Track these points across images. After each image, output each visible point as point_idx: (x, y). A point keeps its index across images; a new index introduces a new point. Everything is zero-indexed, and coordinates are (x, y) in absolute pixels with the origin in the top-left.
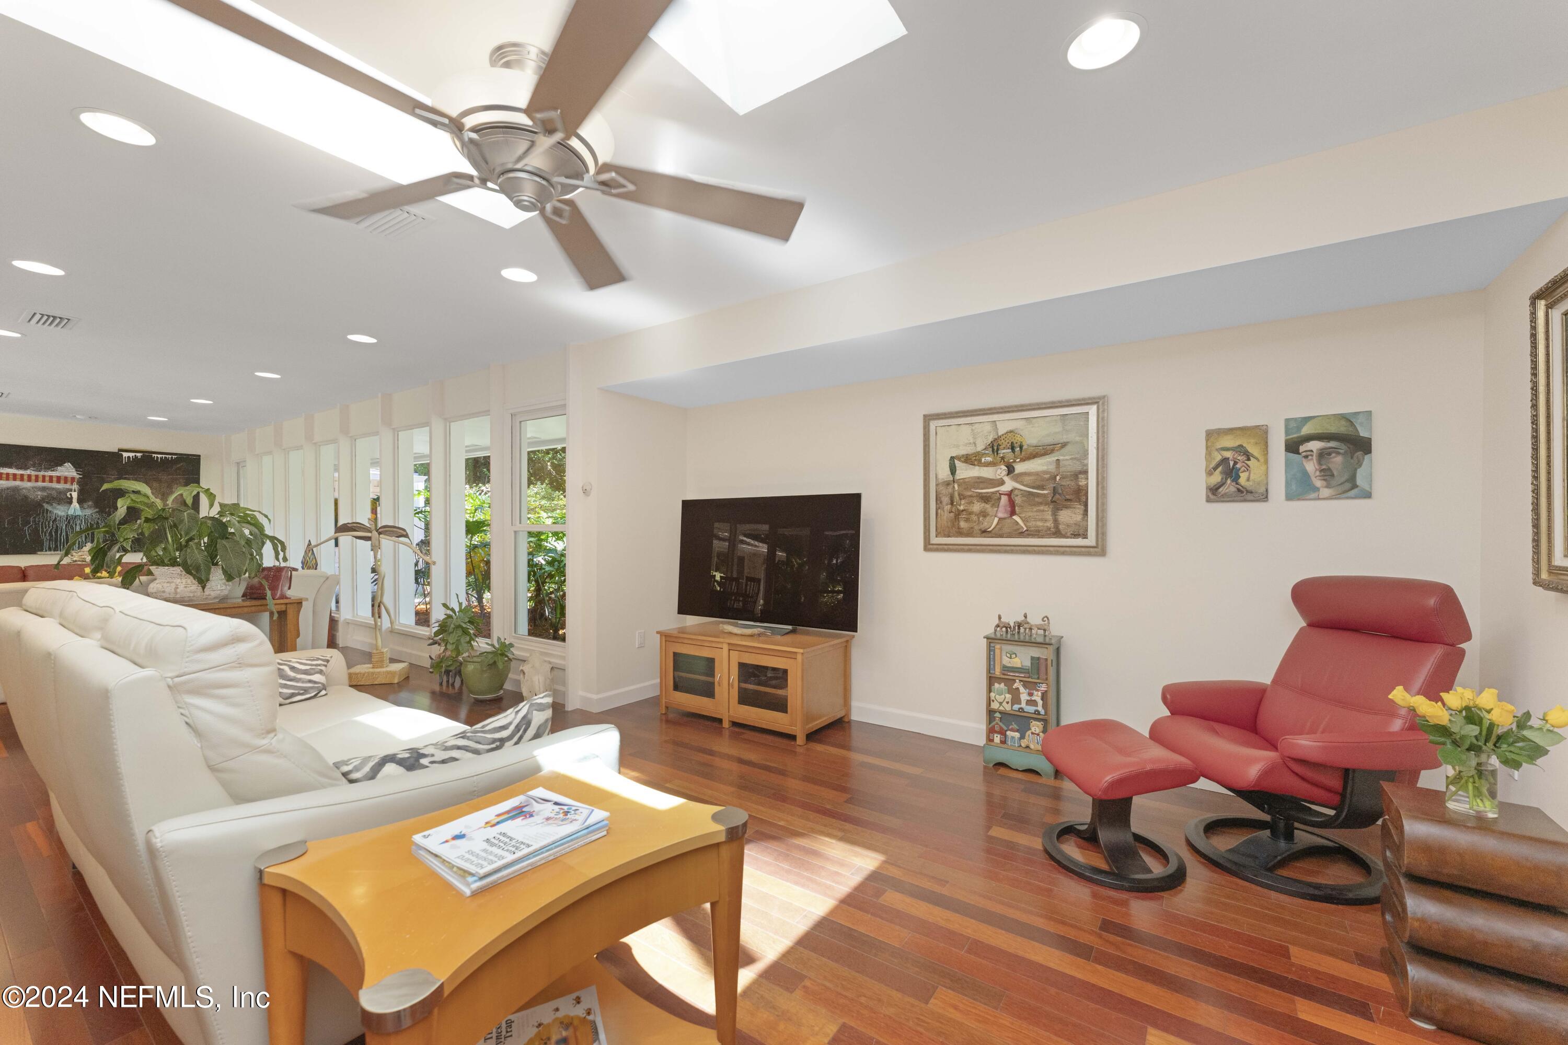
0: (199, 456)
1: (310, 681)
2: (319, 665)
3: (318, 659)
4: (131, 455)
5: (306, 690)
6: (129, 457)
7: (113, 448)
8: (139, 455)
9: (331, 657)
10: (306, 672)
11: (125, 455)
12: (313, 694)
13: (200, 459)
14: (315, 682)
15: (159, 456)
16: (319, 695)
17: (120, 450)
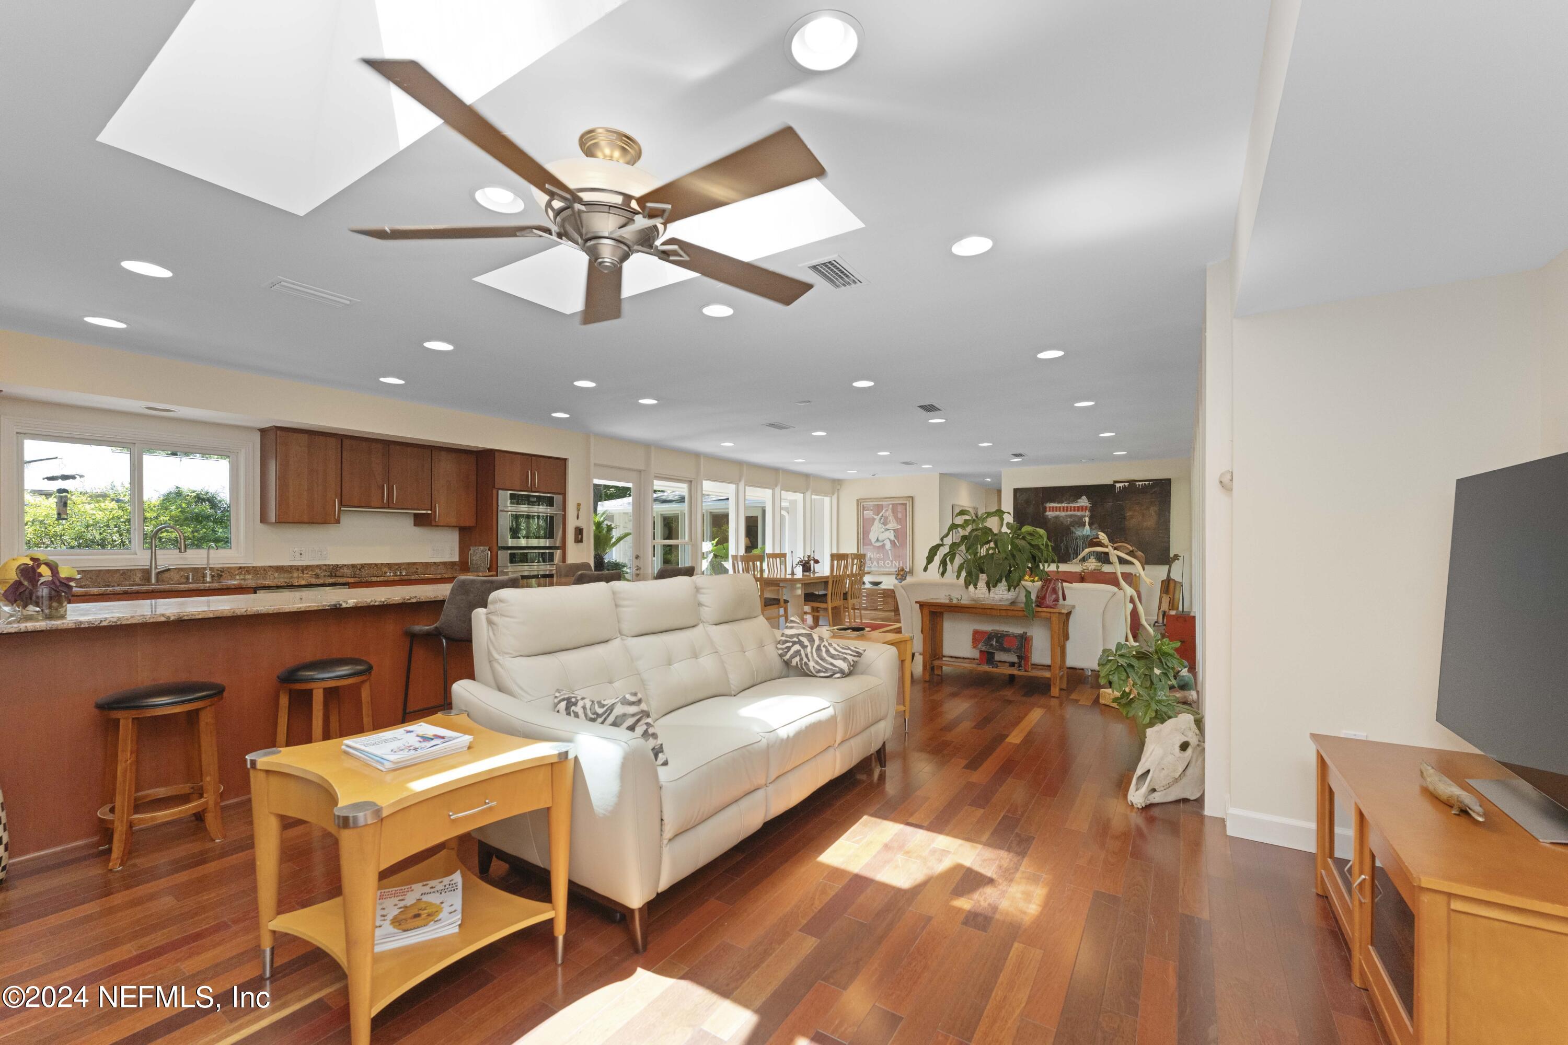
0: (1170, 479)
1: (832, 664)
2: (846, 654)
3: (849, 649)
4: (1121, 485)
5: (826, 670)
6: (1120, 487)
7: (1108, 481)
8: (1126, 484)
9: (865, 651)
10: (833, 657)
11: (1118, 485)
12: (828, 674)
13: (1170, 482)
14: (835, 666)
15: (1140, 483)
16: (834, 677)
17: (1115, 482)
